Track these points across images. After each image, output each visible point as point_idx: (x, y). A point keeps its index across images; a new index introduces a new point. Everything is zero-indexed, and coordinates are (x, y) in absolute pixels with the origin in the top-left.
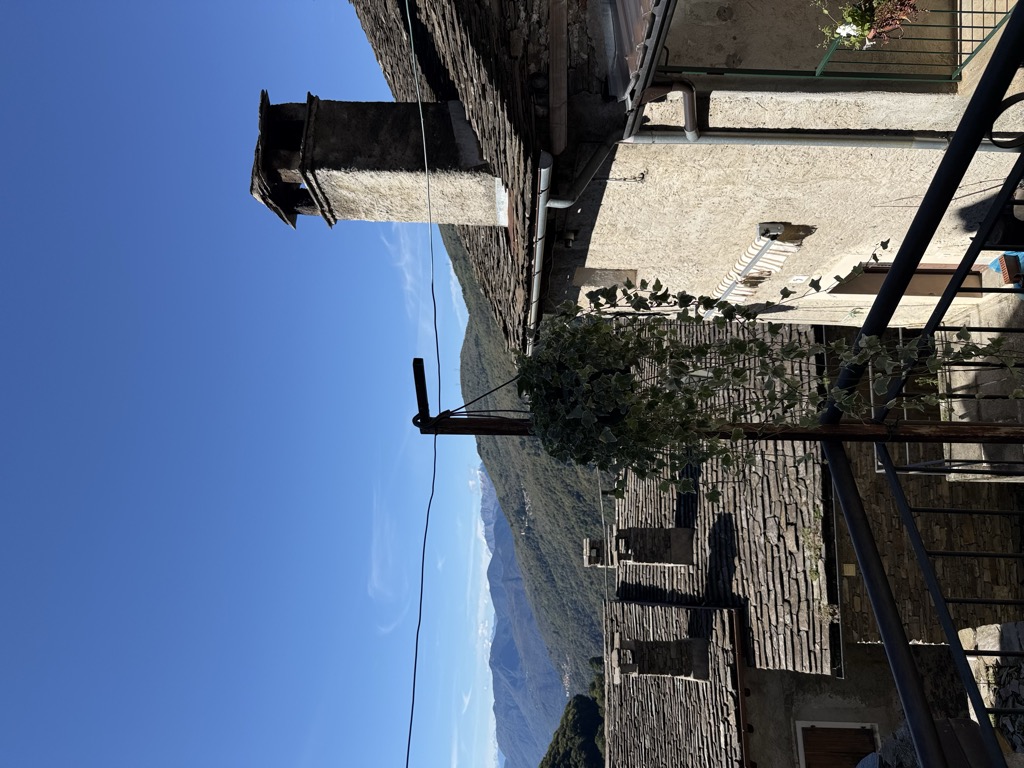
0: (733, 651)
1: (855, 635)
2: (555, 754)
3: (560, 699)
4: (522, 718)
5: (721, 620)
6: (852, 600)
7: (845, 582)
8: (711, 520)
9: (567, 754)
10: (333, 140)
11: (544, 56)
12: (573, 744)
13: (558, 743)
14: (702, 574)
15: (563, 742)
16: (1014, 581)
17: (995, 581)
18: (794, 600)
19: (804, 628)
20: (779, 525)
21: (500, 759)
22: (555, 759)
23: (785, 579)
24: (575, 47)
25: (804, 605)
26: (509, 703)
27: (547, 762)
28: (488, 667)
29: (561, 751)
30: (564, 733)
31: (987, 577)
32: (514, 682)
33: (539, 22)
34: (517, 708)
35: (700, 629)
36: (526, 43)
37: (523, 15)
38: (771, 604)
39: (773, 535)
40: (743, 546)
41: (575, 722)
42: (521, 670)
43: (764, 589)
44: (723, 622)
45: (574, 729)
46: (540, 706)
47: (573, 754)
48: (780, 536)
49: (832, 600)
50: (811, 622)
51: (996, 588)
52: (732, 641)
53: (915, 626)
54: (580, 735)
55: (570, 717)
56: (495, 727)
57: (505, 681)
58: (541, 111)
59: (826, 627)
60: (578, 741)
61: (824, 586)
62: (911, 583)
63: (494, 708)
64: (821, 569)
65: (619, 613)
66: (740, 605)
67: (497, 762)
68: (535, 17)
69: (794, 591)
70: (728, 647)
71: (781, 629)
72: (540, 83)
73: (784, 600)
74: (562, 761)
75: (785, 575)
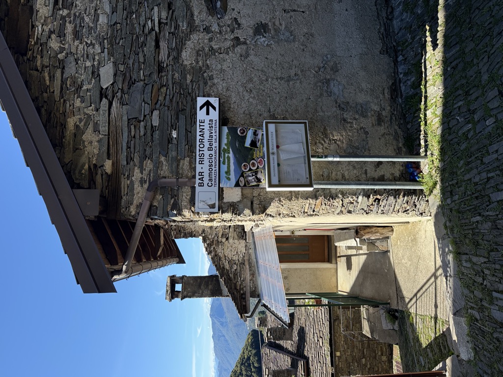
0: (304, 375)
1: (340, 375)
2: (243, 358)
3: (244, 331)
4: (226, 341)
5: (301, 364)
6: (339, 363)
7: (337, 358)
8: (298, 328)
9: (249, 358)
10: (189, 289)
11: (244, 289)
12: (251, 353)
13: (244, 353)
14: (295, 345)
15: (246, 353)
16: (388, 354)
17: (382, 354)
18: (322, 362)
19: (325, 372)
20: (318, 336)
21: (216, 361)
22: (243, 361)
23: (320, 355)
24: (251, 286)
25: (324, 365)
26: (220, 334)
27: (239, 363)
28: (209, 317)
29: (246, 357)
30: (247, 348)
31: (380, 354)
32: (222, 324)
33: (243, 280)
34: (224, 336)
35: (294, 365)
36: (240, 285)
37: (239, 278)
38: (316, 362)
39: (316, 339)
40: (308, 339)
41: (252, 343)
42: (225, 317)
43: (314, 356)
44: (301, 365)
45: (252, 346)
46: (235, 334)
47: (251, 358)
48: (318, 340)
49: (332, 365)
50: (327, 371)
51: (382, 357)
52: (304, 372)
53: (358, 370)
54: (255, 349)
55: (250, 340)
56: (213, 346)
57: (218, 324)
58: (244, 303)
59: (330, 373)
60: (254, 352)
61: (330, 361)
62: (357, 357)
63: (213, 337)
64: (329, 355)
65: (268, 352)
66: (306, 359)
67: (215, 363)
68: (242, 279)
69: (322, 360)
70: (303, 374)
71: (318, 370)
72: (244, 296)
73: (319, 362)
74: (246, 362)
75: (320, 353)
